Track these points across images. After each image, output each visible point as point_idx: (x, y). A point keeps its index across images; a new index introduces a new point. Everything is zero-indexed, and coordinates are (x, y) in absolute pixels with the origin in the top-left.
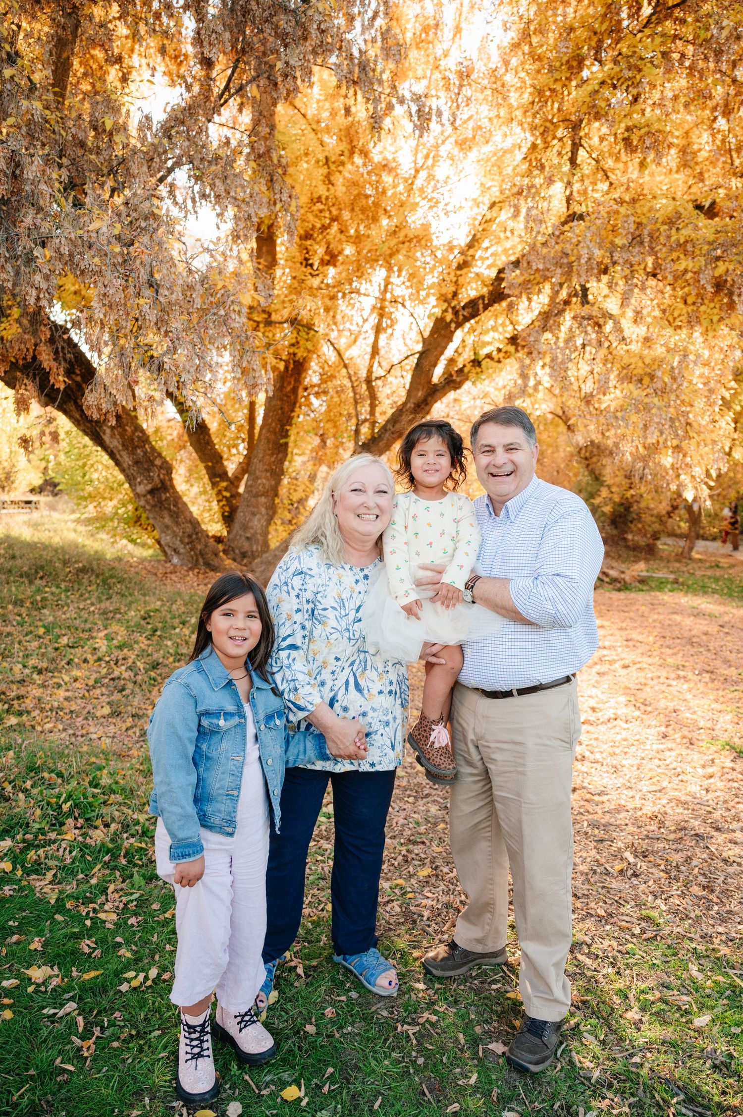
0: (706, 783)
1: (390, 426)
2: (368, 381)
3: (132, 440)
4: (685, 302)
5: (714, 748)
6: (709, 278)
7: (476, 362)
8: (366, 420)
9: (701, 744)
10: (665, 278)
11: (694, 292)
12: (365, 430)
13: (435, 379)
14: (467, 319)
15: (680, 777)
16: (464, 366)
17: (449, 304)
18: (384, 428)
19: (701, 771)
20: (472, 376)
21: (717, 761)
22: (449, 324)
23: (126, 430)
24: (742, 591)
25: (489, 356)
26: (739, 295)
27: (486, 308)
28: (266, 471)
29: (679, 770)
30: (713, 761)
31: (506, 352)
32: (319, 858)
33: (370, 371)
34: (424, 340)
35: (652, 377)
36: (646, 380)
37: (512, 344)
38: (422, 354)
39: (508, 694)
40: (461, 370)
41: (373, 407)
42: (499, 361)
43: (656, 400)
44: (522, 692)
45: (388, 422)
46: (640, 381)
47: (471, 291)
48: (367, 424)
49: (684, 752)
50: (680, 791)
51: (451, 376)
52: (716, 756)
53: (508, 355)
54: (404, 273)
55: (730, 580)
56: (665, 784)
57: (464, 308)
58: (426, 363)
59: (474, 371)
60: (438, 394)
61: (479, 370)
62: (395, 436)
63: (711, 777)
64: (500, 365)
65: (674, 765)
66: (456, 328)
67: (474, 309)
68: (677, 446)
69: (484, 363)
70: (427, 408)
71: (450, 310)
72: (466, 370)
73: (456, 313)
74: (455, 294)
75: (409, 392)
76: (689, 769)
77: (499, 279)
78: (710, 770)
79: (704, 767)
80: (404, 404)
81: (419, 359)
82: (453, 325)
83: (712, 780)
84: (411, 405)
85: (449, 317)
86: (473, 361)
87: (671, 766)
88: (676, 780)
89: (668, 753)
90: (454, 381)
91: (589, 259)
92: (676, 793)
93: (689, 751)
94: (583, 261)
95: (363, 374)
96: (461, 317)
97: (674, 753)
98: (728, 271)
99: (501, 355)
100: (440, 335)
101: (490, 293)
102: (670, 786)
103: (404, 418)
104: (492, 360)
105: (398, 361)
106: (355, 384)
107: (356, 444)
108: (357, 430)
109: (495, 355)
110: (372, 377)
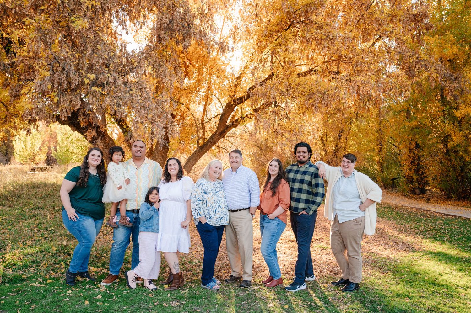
1: (210, 140)
2: (202, 123)
3: (109, 144)
7: (242, 118)
8: (201, 138)
12: (201, 141)
13: (228, 124)
14: (239, 104)
16: (238, 119)
17: (232, 98)
18: (208, 141)
20: (241, 123)
22: (232, 105)
23: (106, 140)
25: (247, 116)
27: (245, 100)
28: (160, 156)
31: (253, 115)
33: (203, 120)
34: (223, 110)
37: (255, 112)
38: (223, 115)
39: (237, 211)
41: (204, 132)
42: (250, 118)
44: (240, 210)
45: (210, 138)
47: (240, 94)
48: (201, 140)
51: (233, 122)
57: (237, 100)
58: (224, 118)
60: (229, 129)
61: (243, 121)
67: (241, 101)
69: (245, 118)
70: (225, 134)
71: (233, 100)
72: (239, 121)
73: (235, 101)
74: (234, 96)
75: (218, 128)
77: (249, 90)
80: (216, 132)
81: (221, 117)
82: (234, 106)
84: (218, 133)
85: (232, 103)
86: (241, 117)
90: (235, 124)
95: (200, 120)
96: (236, 103)
99: (251, 116)
100: (229, 108)
101: (246, 95)
103: (216, 137)
104: (248, 117)
105: (214, 116)
106: (198, 124)
107: (198, 146)
108: (198, 141)
109: (249, 116)
110: (204, 122)
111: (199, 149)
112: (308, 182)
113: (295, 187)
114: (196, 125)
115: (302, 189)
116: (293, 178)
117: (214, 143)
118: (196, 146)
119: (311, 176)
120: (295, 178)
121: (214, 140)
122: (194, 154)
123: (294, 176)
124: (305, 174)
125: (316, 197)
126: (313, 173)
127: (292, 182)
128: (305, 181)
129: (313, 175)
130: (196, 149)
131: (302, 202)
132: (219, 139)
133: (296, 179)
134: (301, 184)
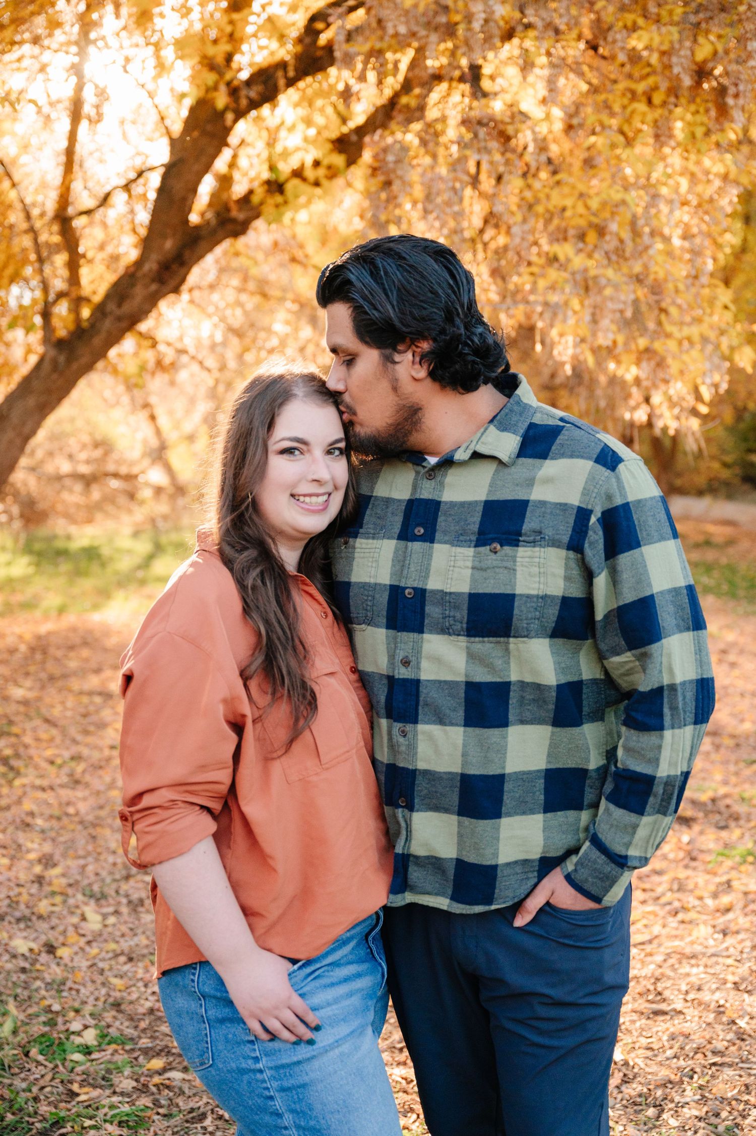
0: (721, 920)
1: (111, 306)
2: (63, 219)
4: (650, 102)
5: (729, 863)
6: (686, 63)
7: (275, 187)
8: (61, 295)
9: (708, 858)
10: (613, 58)
11: (664, 85)
12: (62, 309)
13: (194, 218)
14: (255, 104)
15: (680, 916)
16: (252, 192)
17: (220, 76)
18: (100, 310)
19: (710, 902)
20: (268, 209)
21: (735, 884)
22: (221, 115)
24: (752, 587)
25: (298, 174)
26: (736, 96)
27: (291, 83)
29: (677, 904)
30: (728, 883)
31: (329, 167)
32: (88, 1123)
33: (64, 200)
34: (173, 142)
35: (601, 231)
36: (592, 237)
37: (341, 151)
38: (171, 171)
40: (246, 199)
41: (73, 266)
42: (317, 184)
43: (610, 273)
45: (106, 298)
46: (582, 237)
47: (260, 53)
49: (682, 874)
50: (682, 938)
51: (227, 210)
52: (734, 874)
53: (333, 173)
54: (124, 11)
55: (732, 569)
56: (657, 929)
57: (249, 83)
58: (177, 186)
59: (271, 201)
60: (203, 244)
61: (279, 199)
62: (124, 324)
63: (728, 910)
64: (318, 191)
65: (669, 896)
66: (235, 121)
67: (267, 86)
68: (647, 350)
69: (290, 187)
70: (182, 271)
71: (223, 88)
72: (256, 199)
73: (234, 91)
74: (230, 58)
76: (692, 901)
77: (311, 31)
78: (725, 900)
79: (715, 895)
80: (139, 263)
81: (165, 178)
82: (230, 116)
83: (730, 916)
84: (151, 266)
85: (221, 100)
86: (268, 183)
87: (663, 900)
88: (673, 922)
89: (656, 879)
90: (234, 221)
91: (486, 21)
92: (677, 943)
93: (689, 872)
94: (477, 25)
95: (50, 204)
96: (244, 102)
97: (665, 878)
98: (715, 53)
99: (321, 172)
100: (204, 133)
101: (298, 57)
102: (664, 932)
103: (139, 292)
104: (304, 180)
105: (123, 182)
106: (38, 224)
107: (46, 341)
108: (46, 315)
109: (310, 174)
110: (71, 211)
111: (52, 353)
112: (553, 613)
113: (427, 672)
114: (32, 230)
115: (502, 690)
116: (395, 591)
117: (131, 322)
118: (36, 338)
119: (576, 545)
120: (411, 582)
121: (127, 308)
122: (27, 382)
123: (401, 562)
124: (512, 538)
125: (647, 739)
126: (583, 514)
127: (392, 624)
128: (519, 610)
129: (596, 536)
130: (33, 359)
131: (524, 809)
132: (152, 301)
133: (421, 593)
134: (485, 646)
